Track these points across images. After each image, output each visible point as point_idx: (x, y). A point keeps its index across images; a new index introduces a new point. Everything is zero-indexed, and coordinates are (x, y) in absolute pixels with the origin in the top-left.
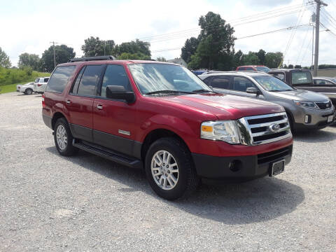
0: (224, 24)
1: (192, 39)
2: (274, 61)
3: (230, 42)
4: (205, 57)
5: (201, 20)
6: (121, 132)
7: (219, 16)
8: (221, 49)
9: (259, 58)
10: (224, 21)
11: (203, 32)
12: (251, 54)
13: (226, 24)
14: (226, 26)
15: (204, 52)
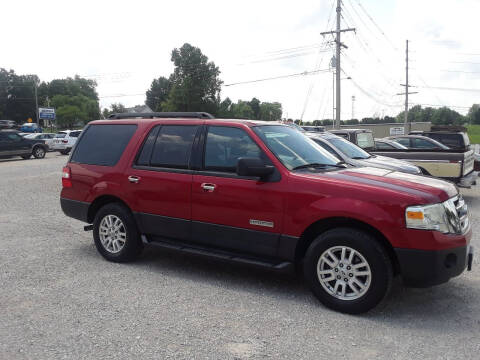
0: (206, 61)
1: (162, 79)
2: (271, 113)
3: (215, 86)
4: (181, 104)
5: (175, 53)
6: (253, 222)
7: (199, 50)
8: (203, 95)
9: (253, 108)
10: (205, 58)
11: (177, 71)
12: (242, 104)
13: (209, 61)
14: (210, 65)
15: (180, 98)
